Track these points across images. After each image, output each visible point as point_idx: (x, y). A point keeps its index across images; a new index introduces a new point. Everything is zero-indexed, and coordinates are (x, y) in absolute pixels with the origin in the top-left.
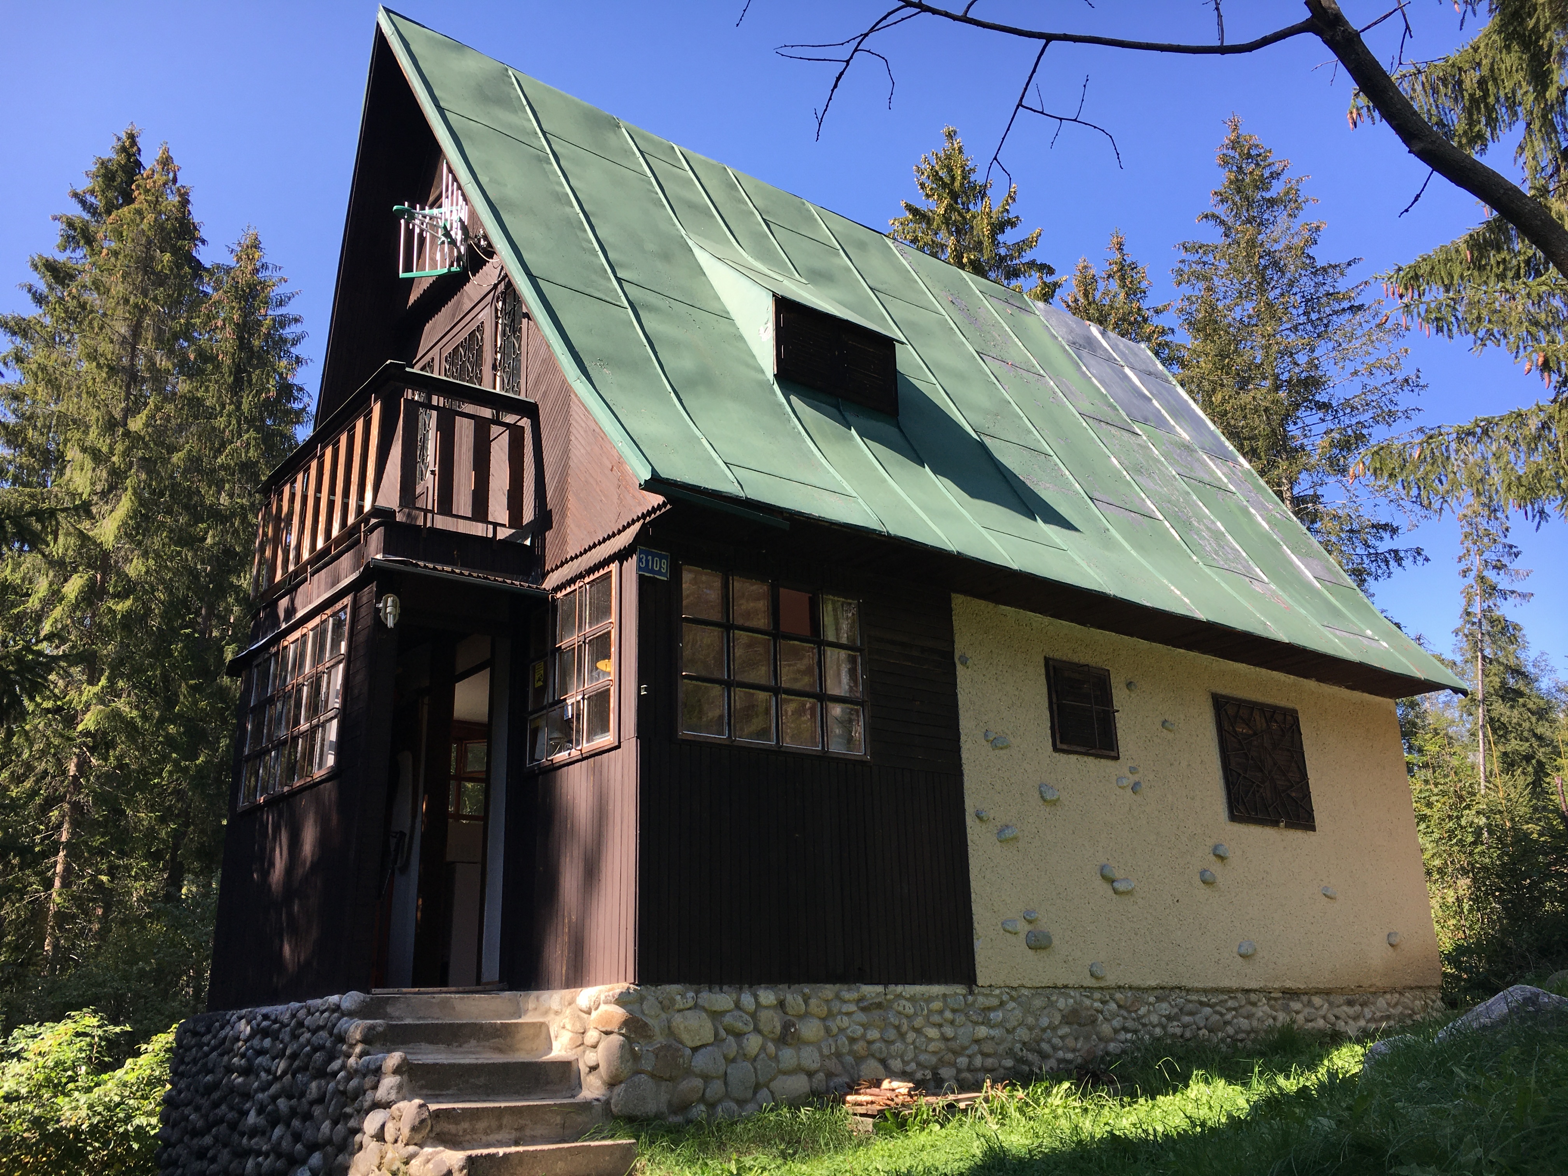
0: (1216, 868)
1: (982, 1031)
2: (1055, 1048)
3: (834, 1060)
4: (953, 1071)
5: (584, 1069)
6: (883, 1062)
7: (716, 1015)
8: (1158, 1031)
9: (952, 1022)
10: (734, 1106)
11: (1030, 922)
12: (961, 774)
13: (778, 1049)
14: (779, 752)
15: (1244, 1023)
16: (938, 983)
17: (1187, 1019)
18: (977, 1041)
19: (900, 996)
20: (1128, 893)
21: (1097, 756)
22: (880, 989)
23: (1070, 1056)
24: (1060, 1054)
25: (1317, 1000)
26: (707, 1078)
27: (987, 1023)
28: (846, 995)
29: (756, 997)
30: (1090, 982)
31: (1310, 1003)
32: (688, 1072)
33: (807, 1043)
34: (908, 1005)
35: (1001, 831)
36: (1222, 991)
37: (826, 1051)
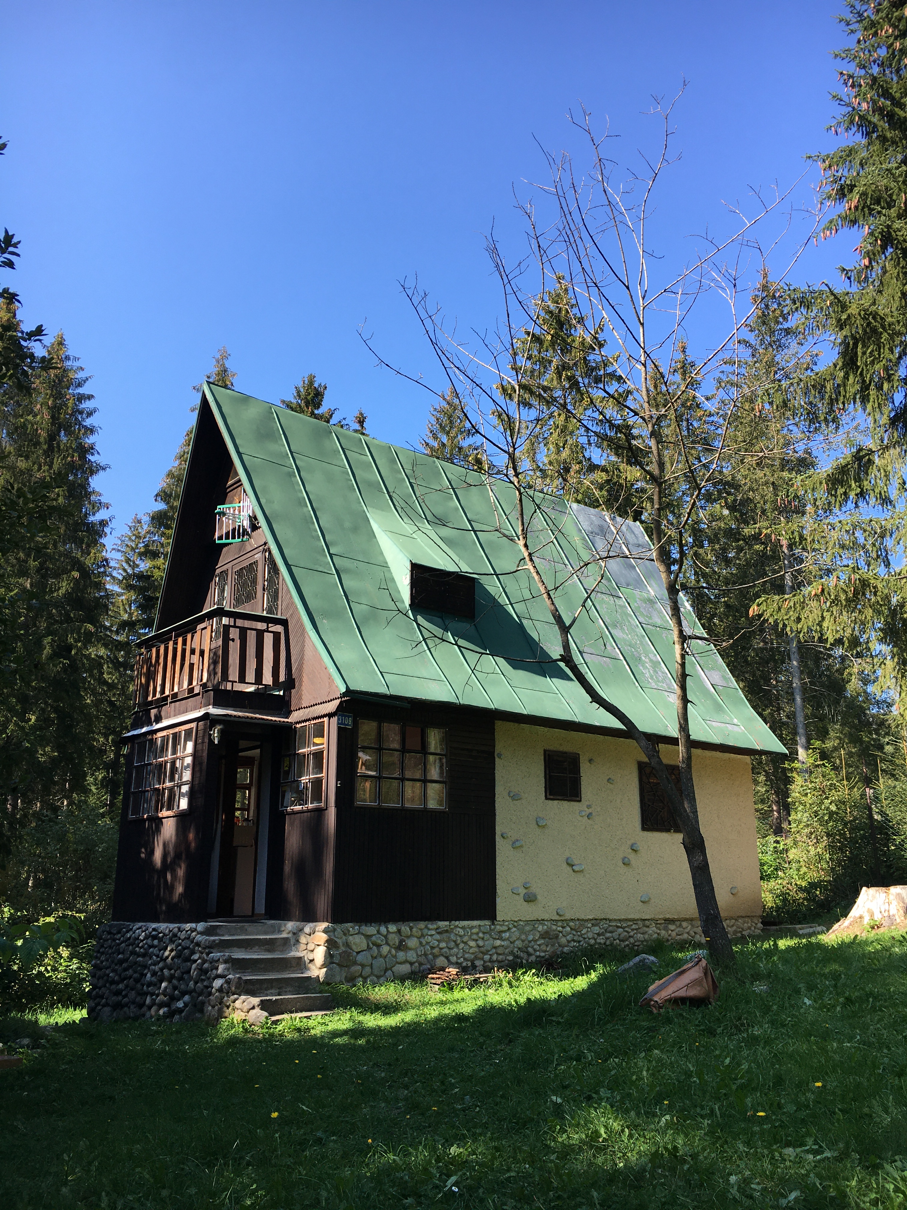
0: (632, 856)
1: (498, 943)
2: (535, 950)
3: (423, 957)
4: (482, 962)
5: (307, 961)
6: (447, 958)
7: (368, 937)
8: (592, 942)
9: (483, 939)
10: (375, 979)
11: (526, 888)
12: (495, 815)
13: (396, 952)
14: (403, 810)
15: (640, 936)
16: (477, 920)
17: (608, 935)
18: (495, 948)
19: (457, 926)
20: (581, 871)
21: (569, 801)
22: (447, 923)
23: (543, 954)
24: (538, 953)
25: (684, 924)
26: (363, 966)
27: (501, 939)
28: (430, 926)
29: (387, 928)
30: (557, 918)
31: (680, 926)
32: (355, 963)
33: (411, 949)
34: (461, 930)
35: (514, 843)
36: (630, 920)
37: (419, 953)
